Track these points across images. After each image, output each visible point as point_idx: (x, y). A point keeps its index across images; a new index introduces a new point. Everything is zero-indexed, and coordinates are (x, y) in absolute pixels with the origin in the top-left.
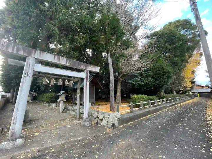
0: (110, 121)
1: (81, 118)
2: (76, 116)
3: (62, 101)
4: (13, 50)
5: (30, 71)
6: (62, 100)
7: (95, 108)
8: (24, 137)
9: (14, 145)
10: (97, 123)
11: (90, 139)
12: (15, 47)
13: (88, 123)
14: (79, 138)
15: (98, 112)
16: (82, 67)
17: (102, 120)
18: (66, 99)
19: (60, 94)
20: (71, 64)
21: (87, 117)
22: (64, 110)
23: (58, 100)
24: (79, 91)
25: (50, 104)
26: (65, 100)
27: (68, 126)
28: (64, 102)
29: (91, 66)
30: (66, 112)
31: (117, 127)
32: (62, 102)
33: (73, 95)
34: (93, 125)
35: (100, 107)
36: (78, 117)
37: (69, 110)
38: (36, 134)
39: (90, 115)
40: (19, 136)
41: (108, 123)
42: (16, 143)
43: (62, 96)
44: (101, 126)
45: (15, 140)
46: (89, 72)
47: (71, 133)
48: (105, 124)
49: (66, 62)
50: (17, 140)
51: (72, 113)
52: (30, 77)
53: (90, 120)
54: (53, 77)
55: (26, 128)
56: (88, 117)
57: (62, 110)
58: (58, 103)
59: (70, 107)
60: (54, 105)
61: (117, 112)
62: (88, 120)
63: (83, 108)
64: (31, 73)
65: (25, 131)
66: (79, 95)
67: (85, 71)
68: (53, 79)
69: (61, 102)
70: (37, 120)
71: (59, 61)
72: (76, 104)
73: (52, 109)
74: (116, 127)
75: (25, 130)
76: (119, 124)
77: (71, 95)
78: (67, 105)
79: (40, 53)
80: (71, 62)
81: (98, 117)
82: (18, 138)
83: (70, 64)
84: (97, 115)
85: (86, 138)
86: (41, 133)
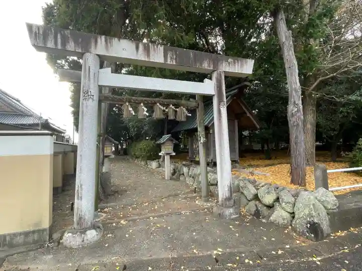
0: (302, 212)
1: (211, 195)
2: (200, 189)
3: (169, 157)
4: (56, 43)
5: (92, 86)
6: (167, 154)
7: (245, 173)
8: (99, 227)
9: (83, 241)
10: (257, 214)
11: (247, 261)
12: (59, 36)
13: (231, 210)
14: (215, 252)
15: (253, 182)
16: (206, 66)
17: (270, 207)
18: (174, 151)
19: (162, 141)
20: (176, 59)
21: (227, 194)
22: (173, 174)
23: (160, 154)
24: (201, 132)
25: (148, 161)
26: (174, 154)
27: (183, 212)
28: (171, 157)
29: (230, 60)
30: (178, 179)
31: (329, 235)
32: (167, 158)
33: (190, 143)
34: (245, 216)
35: (257, 171)
36: (204, 193)
37: (183, 174)
38: (122, 222)
39: (236, 190)
40: (91, 223)
41: (293, 217)
42: (85, 238)
43: (165, 144)
44: (272, 223)
45: (83, 231)
46: (223, 77)
47: (192, 232)
48: (284, 219)
49: (165, 57)
50: (88, 232)
51: (189, 181)
52: (93, 100)
53: (237, 204)
54: (142, 101)
55: (107, 207)
56: (231, 195)
57: (170, 175)
58: (161, 159)
59: (185, 170)
60: (154, 164)
61: (324, 189)
62: (232, 202)
63: (216, 173)
64: (94, 91)
65: (105, 212)
66: (202, 140)
67: (215, 75)
68: (142, 104)
69: (165, 157)
70: (126, 191)
71: (148, 55)
72: (198, 163)
73: (152, 172)
74: (325, 235)
75: (106, 210)
76: (334, 227)
77: (185, 146)
78: (179, 165)
79: (106, 41)
80: (176, 54)
81: (256, 197)
82: (90, 229)
83: (174, 61)
84: (253, 190)
85: (234, 255)
86: (132, 220)
